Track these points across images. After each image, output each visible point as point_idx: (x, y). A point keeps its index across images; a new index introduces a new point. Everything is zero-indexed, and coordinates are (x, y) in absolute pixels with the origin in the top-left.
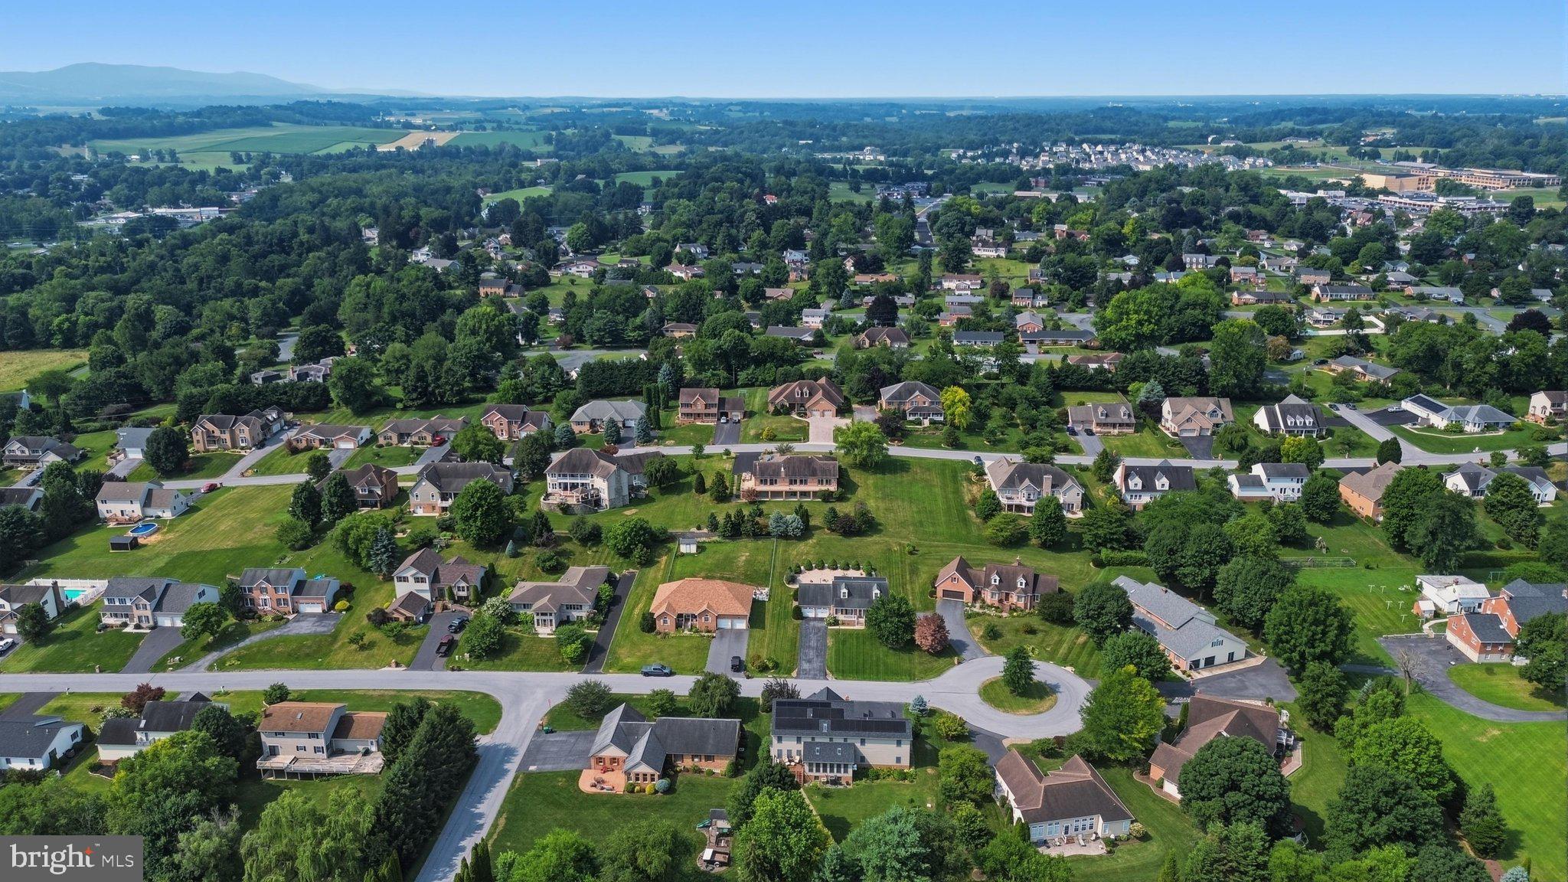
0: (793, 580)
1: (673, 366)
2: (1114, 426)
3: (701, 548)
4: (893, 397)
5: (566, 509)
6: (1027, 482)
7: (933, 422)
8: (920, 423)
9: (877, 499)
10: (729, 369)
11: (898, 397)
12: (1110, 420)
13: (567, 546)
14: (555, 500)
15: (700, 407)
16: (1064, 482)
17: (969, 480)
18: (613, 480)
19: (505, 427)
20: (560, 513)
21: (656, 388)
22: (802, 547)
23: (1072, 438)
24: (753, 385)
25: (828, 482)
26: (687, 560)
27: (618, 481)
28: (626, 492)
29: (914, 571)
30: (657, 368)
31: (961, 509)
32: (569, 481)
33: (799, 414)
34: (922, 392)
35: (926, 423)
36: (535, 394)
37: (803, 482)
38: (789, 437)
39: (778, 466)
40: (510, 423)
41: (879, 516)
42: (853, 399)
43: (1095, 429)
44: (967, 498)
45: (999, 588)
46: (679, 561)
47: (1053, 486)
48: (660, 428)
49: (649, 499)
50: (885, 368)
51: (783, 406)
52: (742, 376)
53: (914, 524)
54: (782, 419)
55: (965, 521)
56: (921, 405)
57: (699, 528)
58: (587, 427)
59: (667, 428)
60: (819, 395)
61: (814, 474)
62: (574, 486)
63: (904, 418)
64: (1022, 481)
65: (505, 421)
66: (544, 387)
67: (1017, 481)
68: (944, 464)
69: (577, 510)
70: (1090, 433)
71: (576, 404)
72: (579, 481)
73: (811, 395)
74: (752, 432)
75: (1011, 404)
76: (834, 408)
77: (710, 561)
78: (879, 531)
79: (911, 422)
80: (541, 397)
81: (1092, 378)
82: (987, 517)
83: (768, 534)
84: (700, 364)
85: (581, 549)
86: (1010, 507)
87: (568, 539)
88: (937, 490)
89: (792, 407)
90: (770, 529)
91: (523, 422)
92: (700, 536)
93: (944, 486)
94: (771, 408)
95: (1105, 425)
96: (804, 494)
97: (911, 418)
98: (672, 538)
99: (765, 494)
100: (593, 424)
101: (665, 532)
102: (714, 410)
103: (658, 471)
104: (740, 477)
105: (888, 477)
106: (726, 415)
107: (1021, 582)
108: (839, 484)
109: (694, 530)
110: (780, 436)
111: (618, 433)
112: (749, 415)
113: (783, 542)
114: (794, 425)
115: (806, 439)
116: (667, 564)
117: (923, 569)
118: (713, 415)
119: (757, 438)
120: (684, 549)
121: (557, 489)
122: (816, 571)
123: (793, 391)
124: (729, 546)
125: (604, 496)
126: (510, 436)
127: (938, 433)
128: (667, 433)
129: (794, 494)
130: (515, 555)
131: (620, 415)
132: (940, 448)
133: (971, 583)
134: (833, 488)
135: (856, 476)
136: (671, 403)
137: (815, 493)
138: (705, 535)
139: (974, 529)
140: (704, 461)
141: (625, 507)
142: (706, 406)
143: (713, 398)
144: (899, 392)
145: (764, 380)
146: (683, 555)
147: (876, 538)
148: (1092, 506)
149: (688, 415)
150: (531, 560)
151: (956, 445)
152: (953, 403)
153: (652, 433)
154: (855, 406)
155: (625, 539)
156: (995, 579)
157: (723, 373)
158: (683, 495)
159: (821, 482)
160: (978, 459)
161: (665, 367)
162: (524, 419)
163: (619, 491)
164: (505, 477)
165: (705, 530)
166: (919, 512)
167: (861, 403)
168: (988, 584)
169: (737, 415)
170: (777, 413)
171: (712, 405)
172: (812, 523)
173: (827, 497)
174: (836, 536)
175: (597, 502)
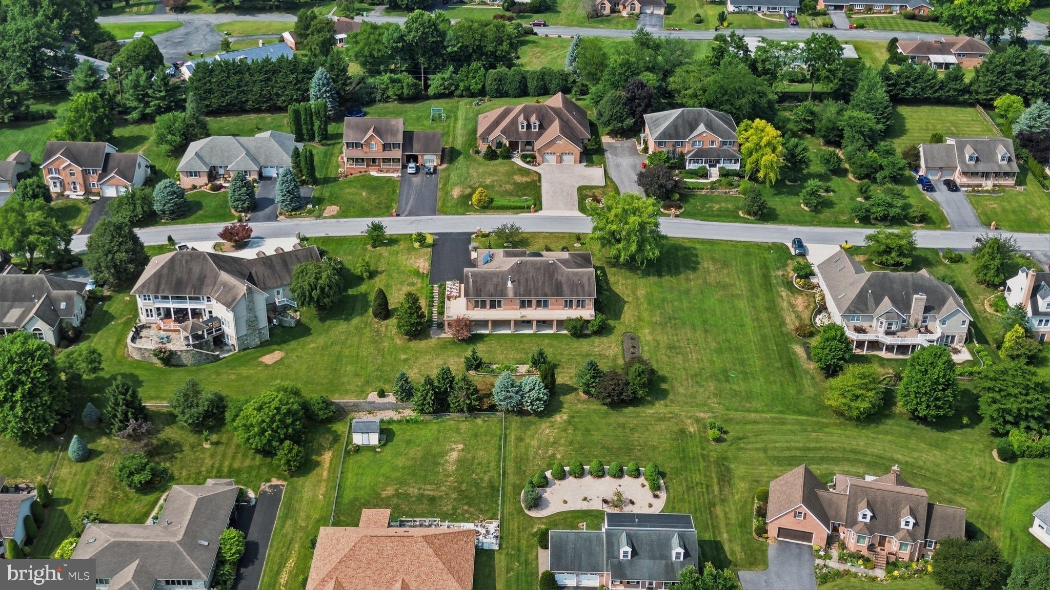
0: (537, 503)
1: (332, 68)
2: (986, 175)
3: (386, 434)
4: (666, 135)
5: (169, 359)
6: (886, 304)
7: (725, 174)
8: (705, 175)
9: (653, 325)
10: (414, 71)
11: (675, 133)
12: (981, 168)
13: (170, 433)
14: (149, 342)
15: (376, 148)
16: (943, 302)
17: (789, 285)
18: (243, 308)
19: (79, 178)
20: (158, 363)
21: (308, 111)
22: (547, 429)
23: (928, 196)
24: (450, 95)
25: (581, 304)
26: (364, 458)
27: (251, 309)
28: (263, 323)
29: (725, 477)
30: (309, 71)
31: (783, 341)
32: (172, 305)
33: (524, 158)
34: (710, 126)
35: (715, 173)
36: (127, 111)
37: (544, 304)
38: (514, 201)
39: (501, 277)
40: (85, 173)
41: (661, 364)
42: (601, 129)
43: (959, 180)
44: (791, 322)
45: (870, 529)
46: (352, 460)
47: (927, 309)
48: (315, 182)
49: (301, 331)
50: (650, 78)
51: (500, 145)
52: (436, 82)
53: (714, 376)
54: (499, 165)
55: (791, 365)
56: (708, 146)
57: (382, 394)
58: (204, 179)
59: (327, 181)
60: (554, 129)
61: (558, 291)
62: (181, 315)
63: (682, 166)
64: (878, 302)
65: (77, 169)
66: (140, 101)
67: (871, 301)
68: (748, 249)
69: (186, 359)
70: (952, 186)
71: (188, 138)
72: (189, 305)
73: (542, 128)
74: (456, 192)
75: (834, 138)
76: (577, 150)
77: (401, 462)
78: (663, 394)
79: (694, 174)
80: (135, 115)
81: (942, 86)
82: (831, 371)
83: (493, 408)
84: (374, 65)
85: (192, 438)
86: (860, 344)
87: (170, 419)
88: (742, 305)
89: (514, 145)
90: (496, 399)
91: (105, 170)
92: (384, 407)
93: (753, 295)
94: (483, 148)
95: (974, 174)
96: (543, 323)
97: (690, 166)
98: (340, 413)
99: (484, 323)
100: (212, 175)
101: (327, 404)
102: (397, 153)
103: (313, 288)
104: (442, 288)
105: (667, 280)
106: (415, 159)
107: (906, 522)
108: (598, 307)
109: (373, 397)
110: (499, 202)
111: (251, 194)
112: (449, 155)
113: (516, 420)
114: (518, 179)
115: (538, 205)
116: (332, 470)
117: (739, 470)
118: (396, 161)
119: (464, 205)
120: (358, 439)
121: (155, 318)
122: (571, 480)
123: (514, 122)
124: (432, 428)
125: (230, 330)
126: (88, 192)
127: (733, 192)
128: (326, 191)
129: (528, 323)
130: (87, 456)
131: (255, 160)
132: (736, 219)
133: (824, 518)
134: (588, 313)
135: (620, 282)
136: (332, 128)
137: (561, 323)
138: (395, 408)
139: (807, 382)
140: (384, 251)
141: (265, 345)
142: (386, 147)
143: (394, 133)
144: (674, 125)
145: (467, 89)
146: (358, 449)
147: (659, 408)
148: (983, 340)
149: (357, 160)
150: (111, 464)
151: (764, 215)
152: (758, 147)
153: (304, 191)
154: (606, 140)
155: (263, 432)
156: (864, 514)
157: (407, 79)
158: (356, 321)
159: (569, 304)
160: (798, 243)
161: (320, 72)
162: (106, 165)
163: (252, 323)
164: (69, 299)
165: (391, 399)
166: (720, 351)
167: (614, 134)
168: (851, 522)
169: (431, 160)
170: (491, 155)
171: (395, 146)
172: (559, 380)
173: (579, 330)
174: (596, 406)
175: (219, 341)
